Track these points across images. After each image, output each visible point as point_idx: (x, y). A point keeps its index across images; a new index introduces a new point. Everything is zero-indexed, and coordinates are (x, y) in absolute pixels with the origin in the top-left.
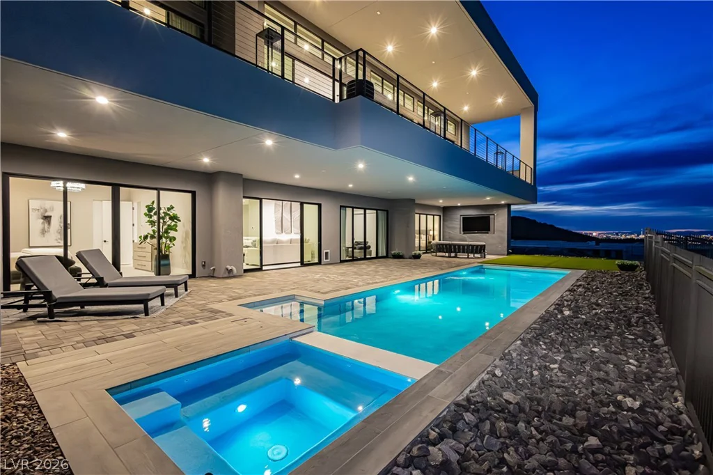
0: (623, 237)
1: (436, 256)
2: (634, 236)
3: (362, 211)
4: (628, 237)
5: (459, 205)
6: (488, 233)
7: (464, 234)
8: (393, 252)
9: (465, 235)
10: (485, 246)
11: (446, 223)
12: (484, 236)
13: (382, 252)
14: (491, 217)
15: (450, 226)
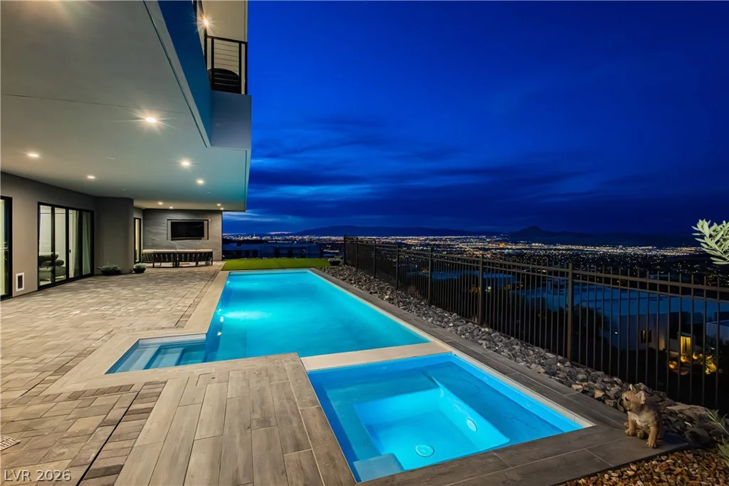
0: (242, 239)
1: (154, 267)
2: (249, 238)
3: (64, 211)
4: (245, 238)
5: (171, 208)
6: (201, 239)
7: (172, 240)
8: (104, 267)
9: (174, 242)
10: (212, 253)
11: (148, 228)
12: (197, 242)
13: (86, 268)
14: (205, 223)
15: (154, 231)
